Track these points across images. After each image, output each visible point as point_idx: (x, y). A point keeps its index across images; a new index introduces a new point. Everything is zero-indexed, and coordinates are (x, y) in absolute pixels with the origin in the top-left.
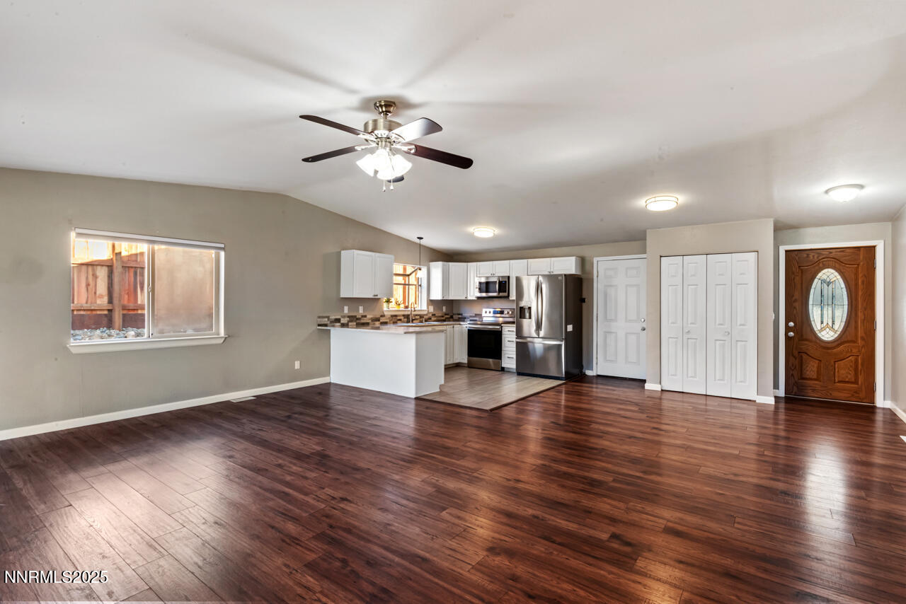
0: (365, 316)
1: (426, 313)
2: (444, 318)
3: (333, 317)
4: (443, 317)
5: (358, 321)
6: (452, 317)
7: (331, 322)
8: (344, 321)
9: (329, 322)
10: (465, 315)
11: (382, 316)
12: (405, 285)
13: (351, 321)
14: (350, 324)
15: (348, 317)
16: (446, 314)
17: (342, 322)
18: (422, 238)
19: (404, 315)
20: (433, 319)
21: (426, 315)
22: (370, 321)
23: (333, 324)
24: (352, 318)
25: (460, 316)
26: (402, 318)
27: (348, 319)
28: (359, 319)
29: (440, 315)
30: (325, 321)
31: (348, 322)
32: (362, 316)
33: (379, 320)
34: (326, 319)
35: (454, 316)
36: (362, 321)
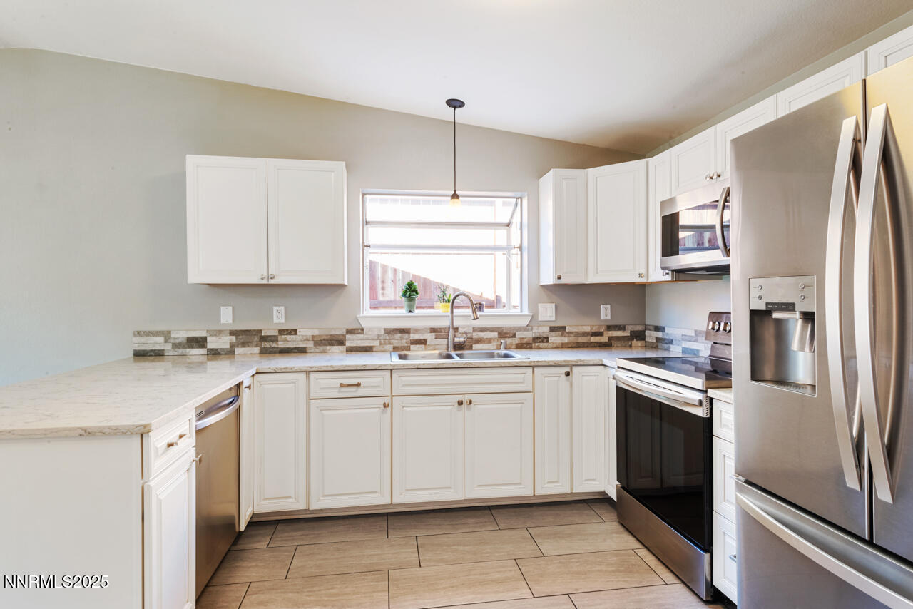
0: (295, 332)
1: (525, 322)
2: (604, 339)
3: (181, 335)
4: (600, 334)
5: (267, 345)
6: (639, 336)
7: (175, 346)
8: (223, 342)
9: (168, 347)
10: (671, 332)
11: (350, 332)
12: (508, 249)
13: (244, 345)
14: (238, 350)
15: (232, 333)
16: (609, 328)
17: (209, 346)
18: (461, 104)
19: (433, 330)
20: (555, 339)
21: (525, 329)
22: (311, 344)
23: (180, 351)
24: (244, 337)
25: (660, 335)
26: (430, 337)
27: (233, 339)
28: (273, 339)
29: (587, 329)
30: (157, 343)
31: (232, 346)
32: (281, 332)
33: (341, 343)
34: (161, 339)
35: (647, 333)
36: (281, 344)
